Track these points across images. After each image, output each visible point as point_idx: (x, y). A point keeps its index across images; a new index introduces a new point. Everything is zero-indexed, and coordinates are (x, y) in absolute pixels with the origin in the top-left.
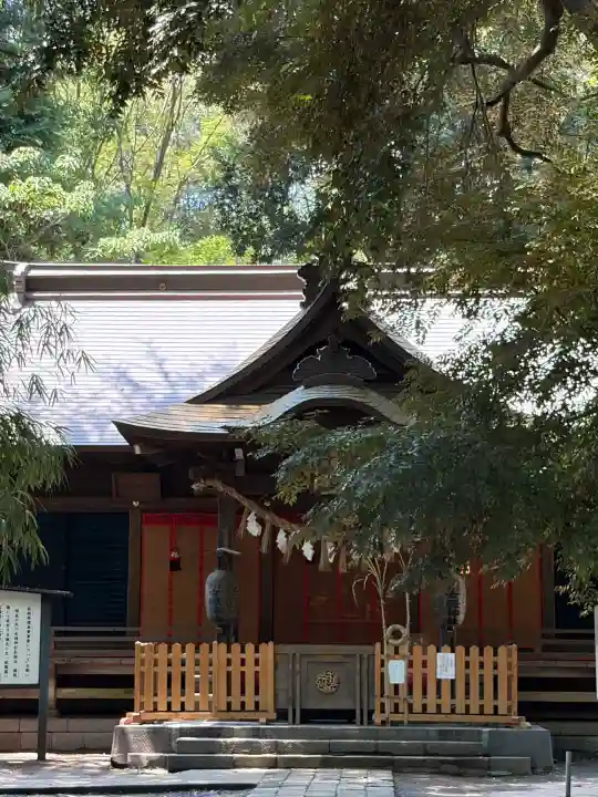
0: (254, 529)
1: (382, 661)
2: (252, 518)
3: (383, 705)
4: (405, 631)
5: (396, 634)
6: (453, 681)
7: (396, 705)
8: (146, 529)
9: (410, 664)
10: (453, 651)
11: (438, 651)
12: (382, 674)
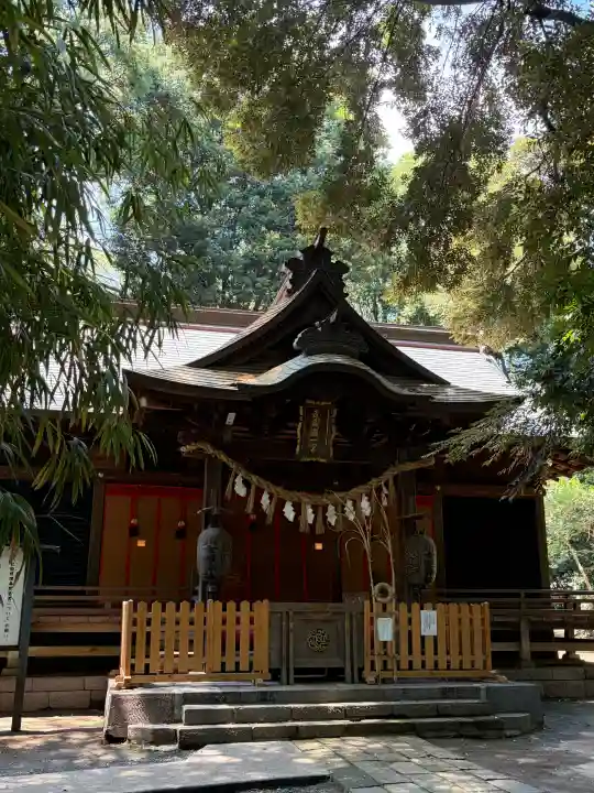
0: (241, 490)
1: (372, 619)
2: (239, 481)
3: (373, 663)
4: (392, 590)
5: (384, 592)
6: (435, 638)
7: (385, 662)
8: (108, 498)
9: (397, 622)
10: (434, 609)
11: (422, 608)
12: (372, 632)
